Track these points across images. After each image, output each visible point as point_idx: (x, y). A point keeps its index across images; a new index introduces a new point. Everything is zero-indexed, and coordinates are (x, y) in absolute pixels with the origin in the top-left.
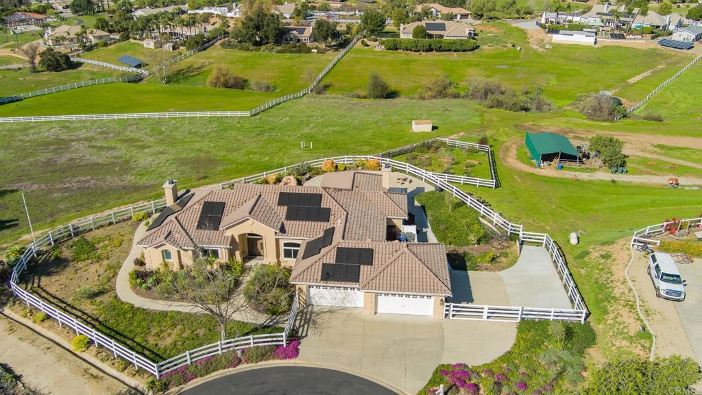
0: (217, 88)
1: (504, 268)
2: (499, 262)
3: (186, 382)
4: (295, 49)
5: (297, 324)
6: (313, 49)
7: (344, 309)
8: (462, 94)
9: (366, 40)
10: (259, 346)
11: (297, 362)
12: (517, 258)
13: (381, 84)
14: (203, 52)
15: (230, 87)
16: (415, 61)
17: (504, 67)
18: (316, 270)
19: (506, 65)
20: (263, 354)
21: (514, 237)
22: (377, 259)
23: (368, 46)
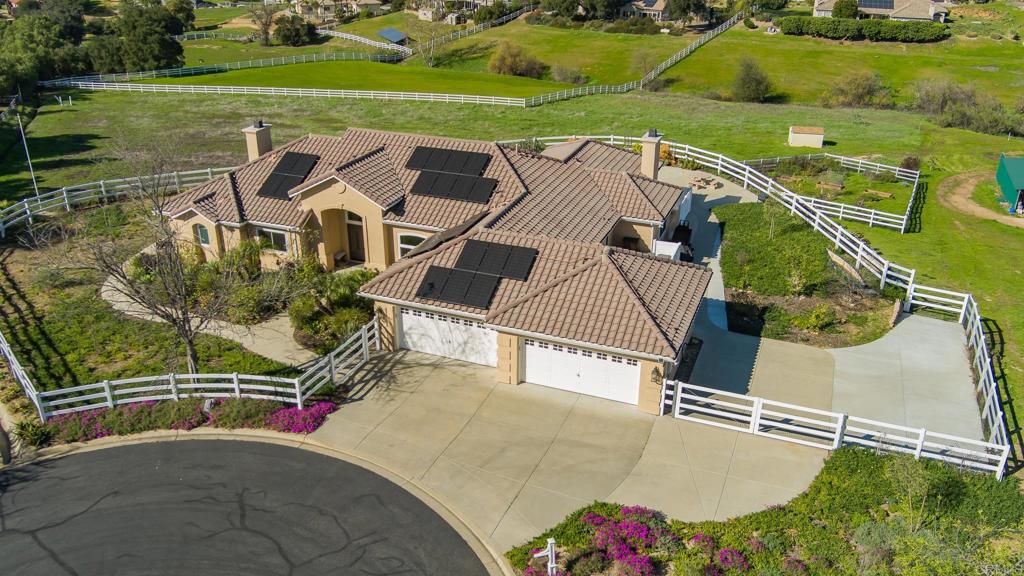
0: (501, 75)
1: (845, 344)
2: (837, 332)
3: (87, 438)
4: (634, 27)
5: (358, 377)
6: (664, 27)
7: (464, 366)
8: (901, 104)
9: (753, 20)
10: (249, 398)
11: (306, 441)
12: (885, 331)
13: (758, 77)
14: (498, 28)
15: (520, 75)
16: (830, 53)
17: (991, 69)
18: (415, 278)
19: (995, 66)
20: (250, 415)
21: (892, 291)
22: (539, 271)
23: (754, 27)
